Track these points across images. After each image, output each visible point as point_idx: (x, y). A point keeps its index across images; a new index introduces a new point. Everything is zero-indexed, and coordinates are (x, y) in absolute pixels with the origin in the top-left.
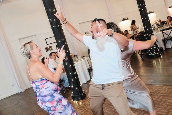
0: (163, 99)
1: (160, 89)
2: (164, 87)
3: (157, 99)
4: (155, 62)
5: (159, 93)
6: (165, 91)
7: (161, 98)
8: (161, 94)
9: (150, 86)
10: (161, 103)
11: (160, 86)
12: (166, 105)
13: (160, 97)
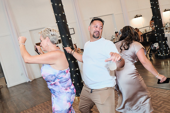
0: (162, 105)
1: (162, 93)
2: (166, 91)
3: (157, 103)
4: (163, 63)
5: (160, 97)
6: (166, 96)
7: (160, 103)
8: (162, 99)
9: (152, 89)
10: (159, 109)
11: (163, 90)
12: (165, 111)
13: (160, 101)
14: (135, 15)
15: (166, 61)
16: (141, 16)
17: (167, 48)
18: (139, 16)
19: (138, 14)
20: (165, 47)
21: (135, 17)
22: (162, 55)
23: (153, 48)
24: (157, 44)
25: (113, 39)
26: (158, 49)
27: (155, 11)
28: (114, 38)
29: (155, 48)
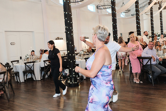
14: (56, 37)
15: (74, 89)
16: (62, 39)
17: (76, 76)
18: (60, 39)
19: (59, 37)
20: (74, 74)
21: (56, 39)
22: (71, 83)
23: (64, 75)
24: (68, 70)
25: (27, 58)
26: (68, 76)
27: (69, 36)
28: (29, 57)
29: (66, 74)
